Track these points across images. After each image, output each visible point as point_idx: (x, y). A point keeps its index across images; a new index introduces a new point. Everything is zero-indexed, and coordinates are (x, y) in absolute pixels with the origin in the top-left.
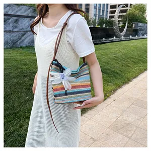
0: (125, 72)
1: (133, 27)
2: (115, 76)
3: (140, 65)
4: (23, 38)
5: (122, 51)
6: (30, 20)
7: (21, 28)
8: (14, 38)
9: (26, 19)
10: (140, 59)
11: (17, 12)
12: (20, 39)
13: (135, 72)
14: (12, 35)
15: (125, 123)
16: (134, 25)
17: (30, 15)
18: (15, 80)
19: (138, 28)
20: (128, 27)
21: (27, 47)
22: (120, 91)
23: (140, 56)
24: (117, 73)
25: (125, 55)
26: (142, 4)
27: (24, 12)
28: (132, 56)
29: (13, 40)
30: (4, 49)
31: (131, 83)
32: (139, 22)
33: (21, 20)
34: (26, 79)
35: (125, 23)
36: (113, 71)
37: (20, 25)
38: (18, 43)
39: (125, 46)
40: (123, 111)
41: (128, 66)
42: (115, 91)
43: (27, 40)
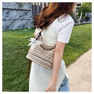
0: (84, 45)
1: (86, 15)
2: (78, 47)
4: (13, 24)
5: (81, 32)
6: (17, 12)
7: (11, 17)
8: (8, 24)
9: (14, 11)
11: (8, 6)
12: (12, 24)
14: (6, 22)
15: (88, 75)
17: (17, 8)
18: (16, 51)
19: (89, 16)
20: (82, 16)
21: (16, 30)
22: (82, 57)
24: (79, 46)
25: (83, 34)
27: (13, 7)
29: (7, 26)
30: (3, 31)
31: (88, 52)
32: (89, 12)
33: (11, 12)
34: (23, 50)
35: (80, 13)
36: (77, 45)
37: (11, 15)
38: (10, 27)
39: (82, 28)
40: (86, 68)
41: (86, 41)
42: (79, 56)
43: (16, 25)
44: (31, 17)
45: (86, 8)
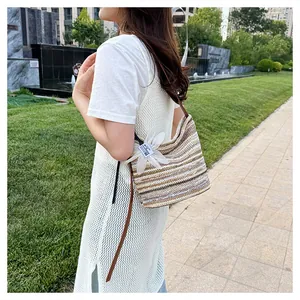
1: (200, 54)
3: (222, 135)
10: (220, 122)
13: (214, 149)
16: (200, 50)
19: (209, 57)
20: (188, 55)
23: (220, 117)
26: (214, 9)
28: (205, 118)
32: (209, 44)
44: (17, 51)
45: (200, 31)
